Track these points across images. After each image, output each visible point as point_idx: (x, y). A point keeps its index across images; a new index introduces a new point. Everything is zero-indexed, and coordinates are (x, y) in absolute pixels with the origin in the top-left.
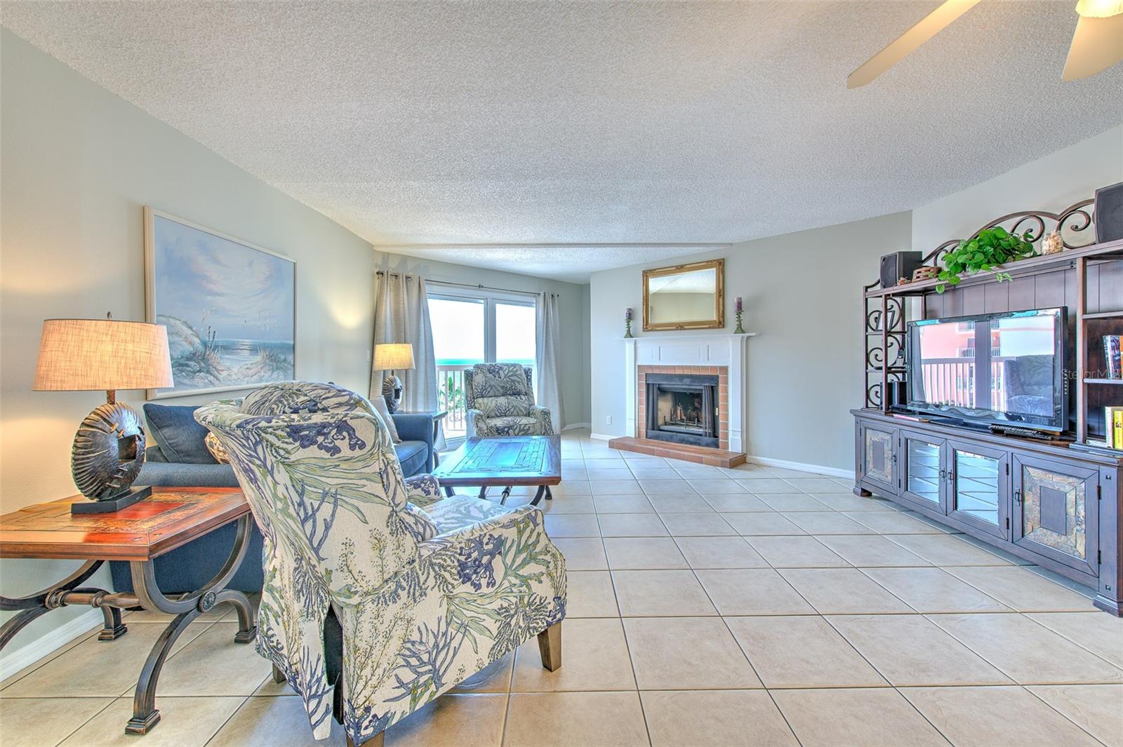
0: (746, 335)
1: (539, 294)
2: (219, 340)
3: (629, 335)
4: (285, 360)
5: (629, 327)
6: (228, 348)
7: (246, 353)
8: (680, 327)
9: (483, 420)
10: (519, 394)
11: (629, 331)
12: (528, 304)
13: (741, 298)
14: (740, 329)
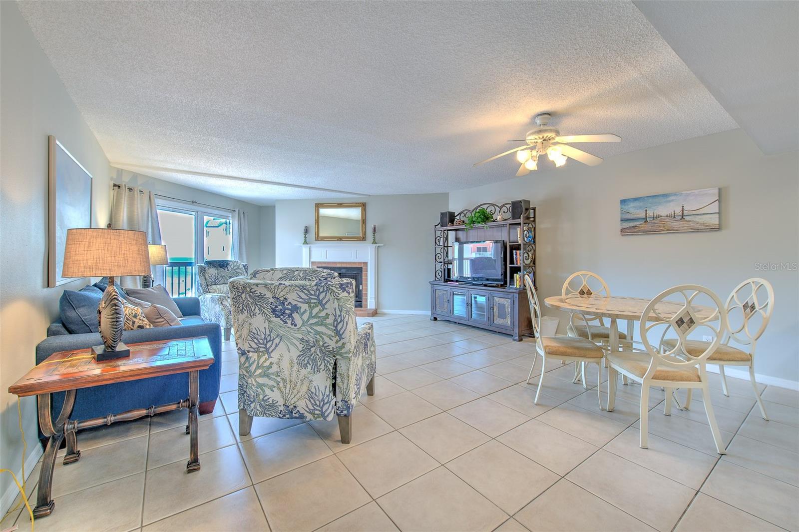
0: (378, 245)
1: (236, 212)
3: (306, 243)
5: (305, 238)
9: (226, 300)
13: (375, 225)
14: (374, 242)
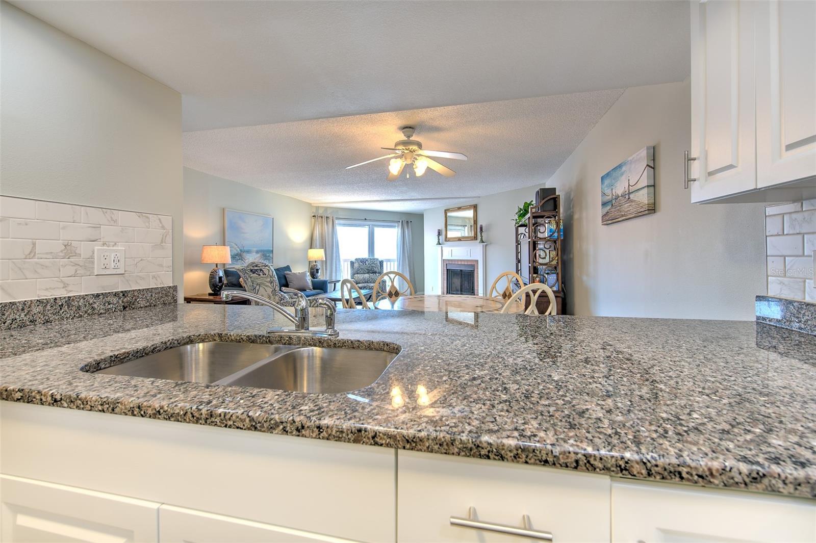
0: (485, 244)
1: (399, 222)
2: (246, 249)
3: (439, 243)
4: (269, 256)
5: (439, 239)
6: (248, 252)
7: (255, 253)
8: (459, 239)
10: (375, 273)
11: (439, 241)
12: (394, 227)
13: (482, 225)
14: (482, 241)
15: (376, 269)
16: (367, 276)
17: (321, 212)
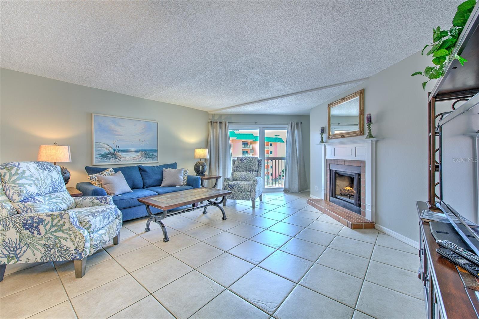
1: (289, 123)
5: (322, 138)
8: (343, 136)
10: (252, 171)
11: (322, 140)
12: (284, 128)
13: (370, 114)
14: (371, 136)
15: (253, 168)
16: (244, 173)
17: (216, 118)
